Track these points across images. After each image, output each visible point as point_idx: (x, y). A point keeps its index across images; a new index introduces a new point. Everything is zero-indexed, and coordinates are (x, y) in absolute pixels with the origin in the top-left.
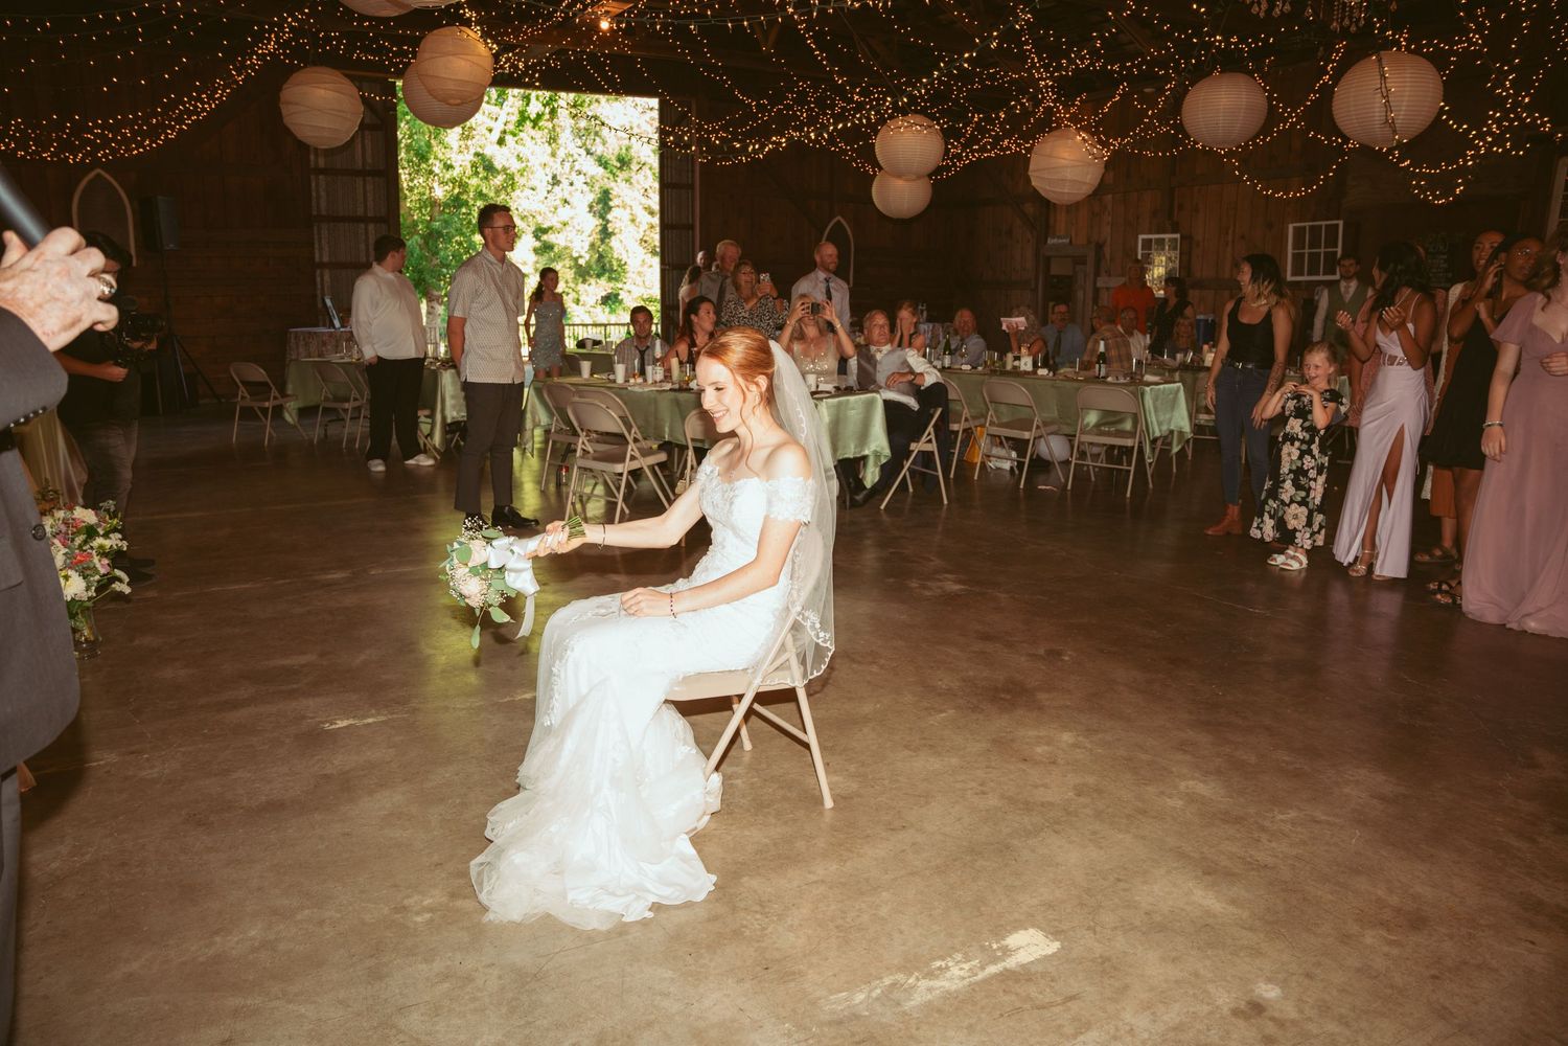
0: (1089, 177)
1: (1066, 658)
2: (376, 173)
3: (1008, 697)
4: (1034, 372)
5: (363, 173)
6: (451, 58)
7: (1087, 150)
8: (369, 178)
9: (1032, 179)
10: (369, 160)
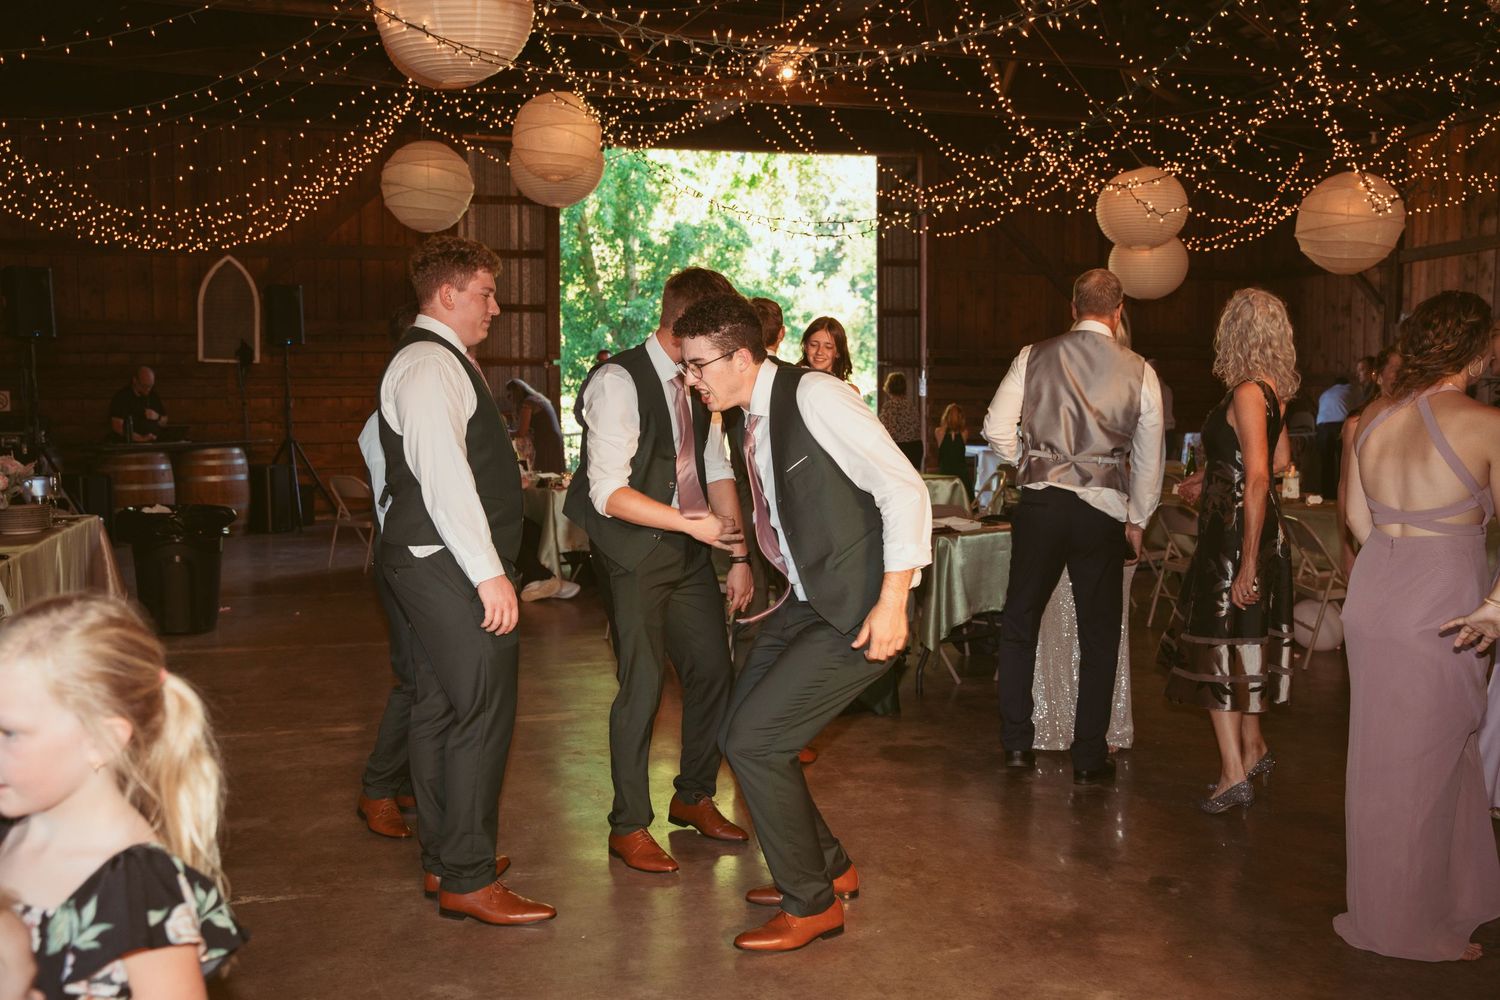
0: (1377, 237)
1: (1175, 890)
2: (532, 254)
3: (1059, 936)
4: (1302, 499)
5: (519, 254)
6: (549, 129)
7: (1370, 199)
8: (526, 260)
9: (1299, 241)
10: (526, 239)
